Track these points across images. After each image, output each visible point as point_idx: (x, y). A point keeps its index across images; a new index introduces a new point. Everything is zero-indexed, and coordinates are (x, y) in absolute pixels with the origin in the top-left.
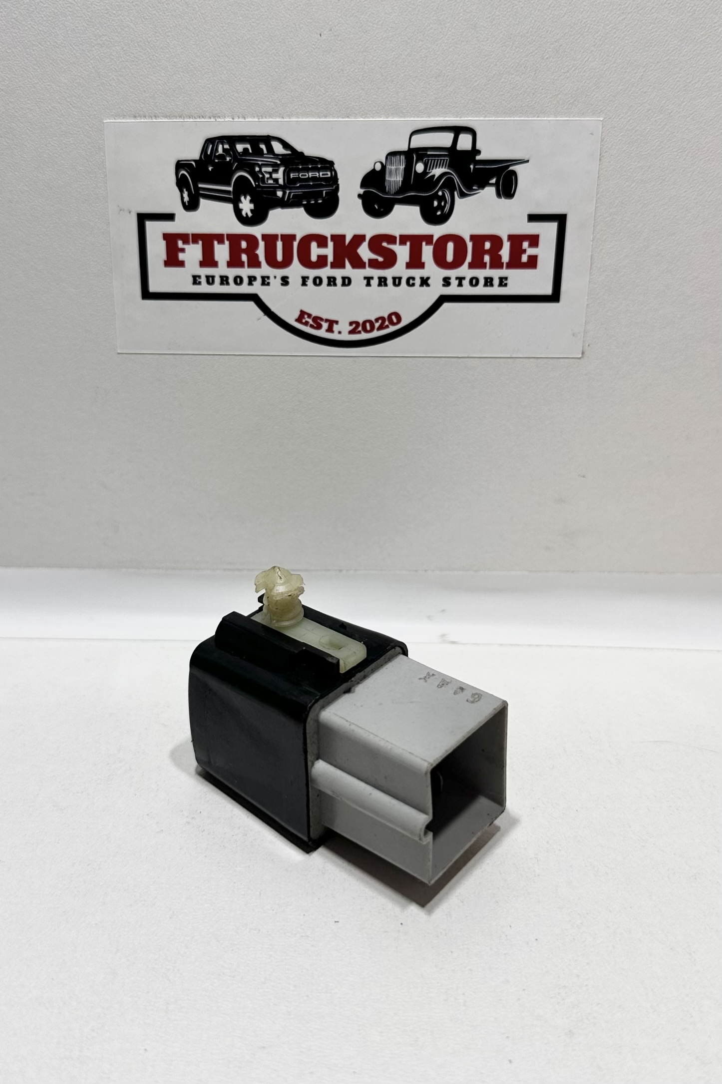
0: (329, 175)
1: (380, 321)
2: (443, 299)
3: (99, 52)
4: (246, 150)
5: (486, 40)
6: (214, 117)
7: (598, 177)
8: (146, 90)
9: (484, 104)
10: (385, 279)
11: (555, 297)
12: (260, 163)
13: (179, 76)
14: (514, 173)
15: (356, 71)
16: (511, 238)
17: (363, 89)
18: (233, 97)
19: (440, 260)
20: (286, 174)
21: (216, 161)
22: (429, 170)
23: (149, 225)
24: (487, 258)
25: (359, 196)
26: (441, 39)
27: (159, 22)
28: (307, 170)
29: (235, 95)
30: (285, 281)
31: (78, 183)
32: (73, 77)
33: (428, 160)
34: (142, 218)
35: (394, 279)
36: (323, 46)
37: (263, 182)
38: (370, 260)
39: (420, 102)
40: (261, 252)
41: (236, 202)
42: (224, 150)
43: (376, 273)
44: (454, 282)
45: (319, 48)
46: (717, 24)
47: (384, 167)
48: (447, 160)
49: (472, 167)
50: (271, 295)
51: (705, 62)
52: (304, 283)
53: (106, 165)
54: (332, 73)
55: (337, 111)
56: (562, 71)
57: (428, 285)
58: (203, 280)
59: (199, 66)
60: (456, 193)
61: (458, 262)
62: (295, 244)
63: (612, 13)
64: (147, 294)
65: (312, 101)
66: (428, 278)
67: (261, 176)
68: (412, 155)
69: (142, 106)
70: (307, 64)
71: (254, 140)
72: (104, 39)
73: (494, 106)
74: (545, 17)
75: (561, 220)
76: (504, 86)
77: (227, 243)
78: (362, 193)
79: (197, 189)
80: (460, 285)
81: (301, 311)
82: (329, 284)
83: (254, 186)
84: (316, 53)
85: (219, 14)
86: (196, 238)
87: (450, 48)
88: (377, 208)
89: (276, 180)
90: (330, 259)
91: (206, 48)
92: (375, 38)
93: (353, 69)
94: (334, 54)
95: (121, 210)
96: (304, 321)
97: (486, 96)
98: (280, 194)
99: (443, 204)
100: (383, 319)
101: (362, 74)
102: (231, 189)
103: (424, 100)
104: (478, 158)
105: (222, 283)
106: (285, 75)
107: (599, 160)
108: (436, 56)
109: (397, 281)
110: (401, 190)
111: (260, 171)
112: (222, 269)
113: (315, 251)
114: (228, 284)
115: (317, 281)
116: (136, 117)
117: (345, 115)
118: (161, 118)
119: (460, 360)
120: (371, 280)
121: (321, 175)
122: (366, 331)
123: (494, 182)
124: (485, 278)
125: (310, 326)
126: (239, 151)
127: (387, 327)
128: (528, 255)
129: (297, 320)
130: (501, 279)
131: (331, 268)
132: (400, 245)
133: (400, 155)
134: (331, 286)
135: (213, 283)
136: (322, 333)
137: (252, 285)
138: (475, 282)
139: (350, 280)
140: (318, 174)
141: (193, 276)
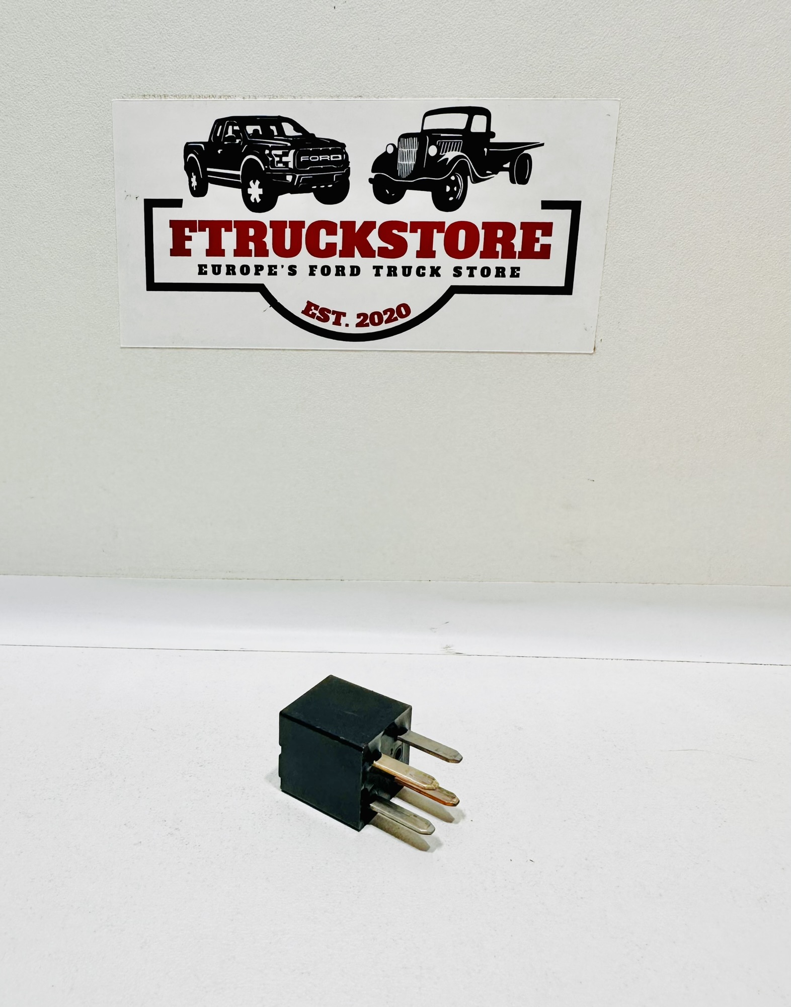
0: (340, 158)
1: (389, 313)
2: (454, 290)
3: (108, 25)
4: (256, 131)
6: (224, 96)
7: (614, 162)
8: (155, 66)
9: (500, 82)
10: (395, 268)
11: (567, 289)
12: (270, 145)
13: (190, 52)
14: (528, 157)
15: (370, 47)
16: (524, 225)
17: (378, 67)
18: (244, 75)
19: (451, 249)
20: (297, 157)
21: (226, 143)
22: (442, 153)
23: (156, 211)
25: (371, 180)
28: (319, 153)
29: (246, 73)
30: (292, 271)
31: (85, 166)
32: (81, 51)
33: (442, 142)
34: (150, 205)
35: (404, 268)
36: (337, 19)
37: (273, 166)
38: (379, 248)
39: (434, 81)
40: (269, 239)
41: (244, 187)
42: (234, 131)
43: (386, 262)
44: (465, 272)
45: (333, 21)
47: (396, 150)
48: (461, 142)
49: (486, 150)
50: (277, 285)
52: (312, 273)
53: (113, 147)
54: (345, 48)
55: (349, 90)
56: (581, 47)
57: (438, 275)
58: (209, 269)
60: (469, 177)
61: (469, 252)
62: (304, 231)
64: (152, 285)
65: (325, 79)
66: (439, 268)
67: (270, 159)
68: (425, 137)
69: (151, 84)
70: (320, 39)
72: (113, 10)
73: (510, 86)
75: (575, 207)
76: (521, 64)
77: (234, 230)
78: (373, 177)
79: (206, 173)
80: (471, 275)
81: (308, 302)
82: (337, 274)
83: (264, 169)
84: (330, 27)
86: (203, 225)
87: (467, 22)
88: (388, 193)
89: (286, 164)
90: (339, 247)
91: (218, 21)
92: (390, 11)
93: (368, 45)
94: (348, 28)
95: (127, 196)
96: (311, 313)
97: (502, 74)
98: (289, 178)
99: (455, 189)
100: (391, 310)
101: (376, 50)
102: (240, 173)
103: (439, 79)
104: (492, 140)
105: (228, 273)
106: (297, 51)
107: (615, 143)
108: (452, 31)
109: (407, 271)
110: (413, 174)
111: (270, 155)
112: (229, 258)
113: (324, 239)
114: (234, 273)
115: (326, 271)
116: (144, 96)
117: (358, 94)
118: (170, 98)
119: (469, 355)
120: (380, 270)
121: (332, 158)
122: (374, 324)
123: (508, 167)
124: (497, 268)
125: (316, 319)
126: (249, 133)
127: (396, 319)
128: (541, 245)
129: (303, 312)
130: (513, 269)
131: (340, 257)
132: (410, 232)
133: (413, 137)
134: (339, 275)
135: (219, 273)
136: (329, 326)
137: (259, 274)
138: (486, 272)
139: (358, 269)
140: (329, 157)
141: (199, 265)
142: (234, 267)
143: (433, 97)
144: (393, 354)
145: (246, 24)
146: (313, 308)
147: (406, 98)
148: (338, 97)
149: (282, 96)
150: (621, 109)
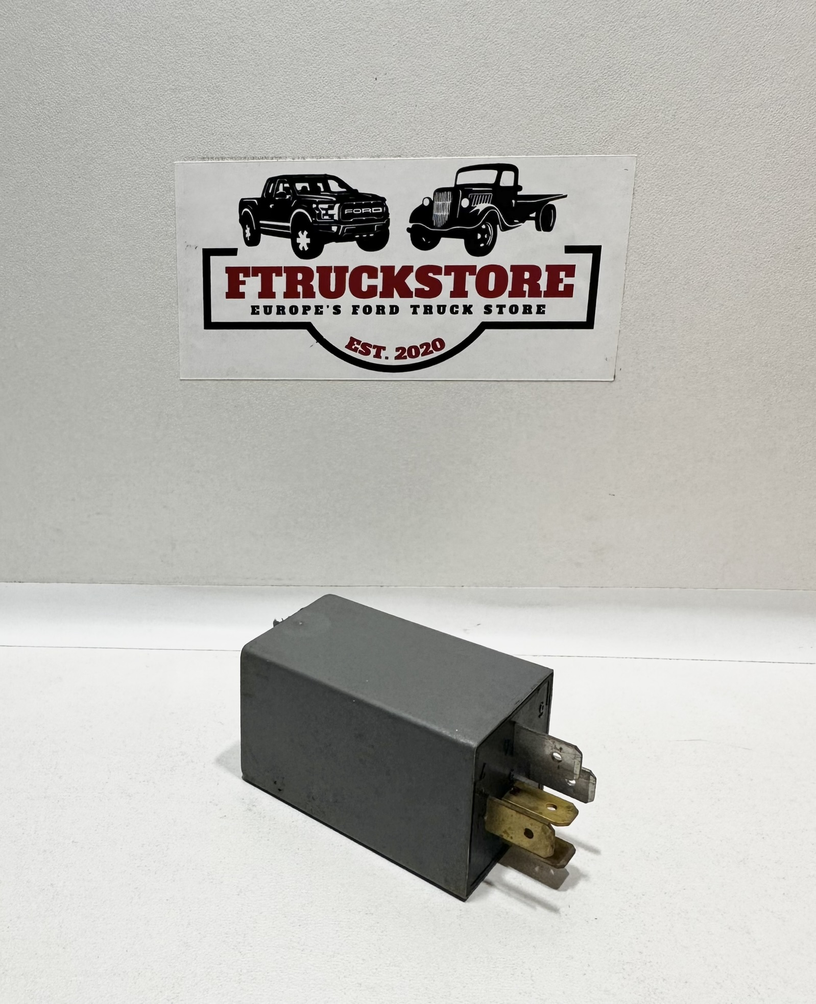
0: (381, 211)
1: (425, 347)
2: (484, 326)
3: (171, 97)
4: (304, 188)
5: (530, 81)
6: (276, 157)
7: (632, 210)
8: (215, 132)
9: (526, 142)
10: (431, 307)
11: (589, 324)
12: (317, 200)
13: (246, 119)
14: (553, 207)
15: (408, 112)
16: (549, 268)
17: (415, 130)
18: (294, 139)
19: (482, 290)
20: (341, 209)
21: (277, 198)
22: (474, 205)
23: (213, 258)
24: (526, 287)
25: (409, 230)
26: (488, 81)
27: (227, 68)
28: (361, 206)
29: (296, 137)
30: (337, 310)
31: (151, 219)
33: (474, 195)
34: (208, 254)
35: (439, 307)
36: (378, 89)
37: (320, 218)
38: (416, 289)
39: (467, 141)
40: (315, 283)
41: (293, 237)
42: (284, 188)
43: (422, 302)
44: (495, 310)
45: (374, 92)
46: (748, 62)
47: (432, 202)
49: (513, 201)
51: (736, 98)
52: (355, 312)
53: (175, 203)
54: (386, 114)
55: (389, 151)
56: (600, 109)
57: (470, 313)
58: (261, 310)
59: (263, 109)
60: (498, 226)
61: (498, 292)
62: (348, 276)
63: (649, 53)
64: (209, 324)
65: (367, 142)
66: (471, 306)
67: (317, 212)
68: (458, 191)
69: (210, 148)
70: (363, 107)
71: (313, 180)
73: (535, 145)
74: (586, 58)
75: (595, 251)
76: (544, 125)
77: (284, 275)
78: (410, 227)
79: (259, 225)
80: (501, 312)
81: (351, 338)
82: (378, 313)
83: (311, 221)
84: (372, 96)
85: (282, 59)
86: (256, 271)
87: (495, 89)
88: (424, 240)
89: (332, 216)
90: (380, 289)
91: (272, 92)
92: (426, 81)
93: (406, 111)
94: (388, 97)
95: (187, 246)
96: (353, 347)
97: (528, 135)
98: (334, 229)
99: (486, 237)
100: (427, 345)
101: (413, 115)
102: (289, 225)
103: (470, 140)
104: (519, 193)
105: (278, 313)
106: (342, 118)
107: (631, 195)
108: (482, 98)
109: (441, 309)
110: (447, 224)
111: (317, 208)
112: (279, 300)
113: (366, 282)
114: (284, 313)
115: (367, 310)
116: (204, 158)
117: (397, 154)
118: (227, 159)
119: (499, 384)
120: (417, 308)
121: (373, 210)
122: (411, 356)
123: (534, 216)
124: (524, 306)
125: (359, 353)
126: (298, 189)
127: (431, 352)
128: (565, 285)
129: (347, 347)
130: (539, 307)
131: (380, 297)
132: (445, 275)
133: (447, 191)
134: (380, 314)
135: (270, 313)
136: (370, 359)
137: (307, 314)
138: (514, 309)
139: (397, 308)
140: (370, 210)
141: (252, 306)
142: (283, 307)
143: (465, 155)
144: (429, 383)
145: (296, 95)
146: (355, 343)
147: (441, 157)
148: (379, 156)
149: (328, 157)
150: (638, 164)
